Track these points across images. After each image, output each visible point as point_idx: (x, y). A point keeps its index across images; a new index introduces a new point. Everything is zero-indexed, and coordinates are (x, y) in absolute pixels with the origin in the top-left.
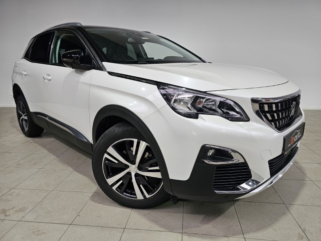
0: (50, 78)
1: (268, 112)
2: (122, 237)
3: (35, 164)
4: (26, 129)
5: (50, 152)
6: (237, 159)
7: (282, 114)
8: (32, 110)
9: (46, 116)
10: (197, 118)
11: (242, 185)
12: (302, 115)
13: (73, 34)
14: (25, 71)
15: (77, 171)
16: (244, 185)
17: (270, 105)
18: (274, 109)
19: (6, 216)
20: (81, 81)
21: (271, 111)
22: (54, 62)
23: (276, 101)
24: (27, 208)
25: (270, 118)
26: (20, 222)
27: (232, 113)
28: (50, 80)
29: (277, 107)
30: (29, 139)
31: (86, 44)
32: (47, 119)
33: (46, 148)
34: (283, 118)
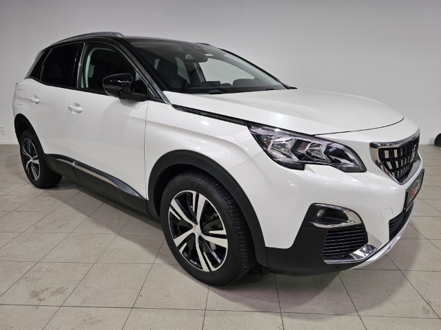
0: (79, 109)
1: (388, 160)
2: (205, 321)
3: (60, 227)
4: (37, 178)
5: (77, 209)
6: (352, 221)
7: (404, 161)
8: (47, 151)
9: (72, 160)
10: (303, 169)
11: (355, 253)
12: (419, 159)
13: (112, 48)
14: (37, 97)
15: (123, 236)
16: (358, 252)
17: (391, 150)
18: (396, 156)
19: (40, 300)
20: (130, 115)
21: (392, 159)
22: (82, 86)
23: (398, 146)
24: (67, 289)
25: (391, 167)
26: (62, 308)
27: (343, 161)
28: (80, 112)
29: (399, 153)
30: (41, 191)
31: (135, 65)
32: (73, 164)
33: (68, 204)
34: (404, 166)
